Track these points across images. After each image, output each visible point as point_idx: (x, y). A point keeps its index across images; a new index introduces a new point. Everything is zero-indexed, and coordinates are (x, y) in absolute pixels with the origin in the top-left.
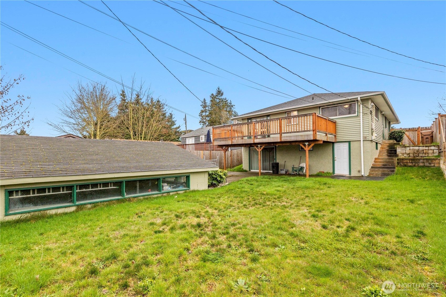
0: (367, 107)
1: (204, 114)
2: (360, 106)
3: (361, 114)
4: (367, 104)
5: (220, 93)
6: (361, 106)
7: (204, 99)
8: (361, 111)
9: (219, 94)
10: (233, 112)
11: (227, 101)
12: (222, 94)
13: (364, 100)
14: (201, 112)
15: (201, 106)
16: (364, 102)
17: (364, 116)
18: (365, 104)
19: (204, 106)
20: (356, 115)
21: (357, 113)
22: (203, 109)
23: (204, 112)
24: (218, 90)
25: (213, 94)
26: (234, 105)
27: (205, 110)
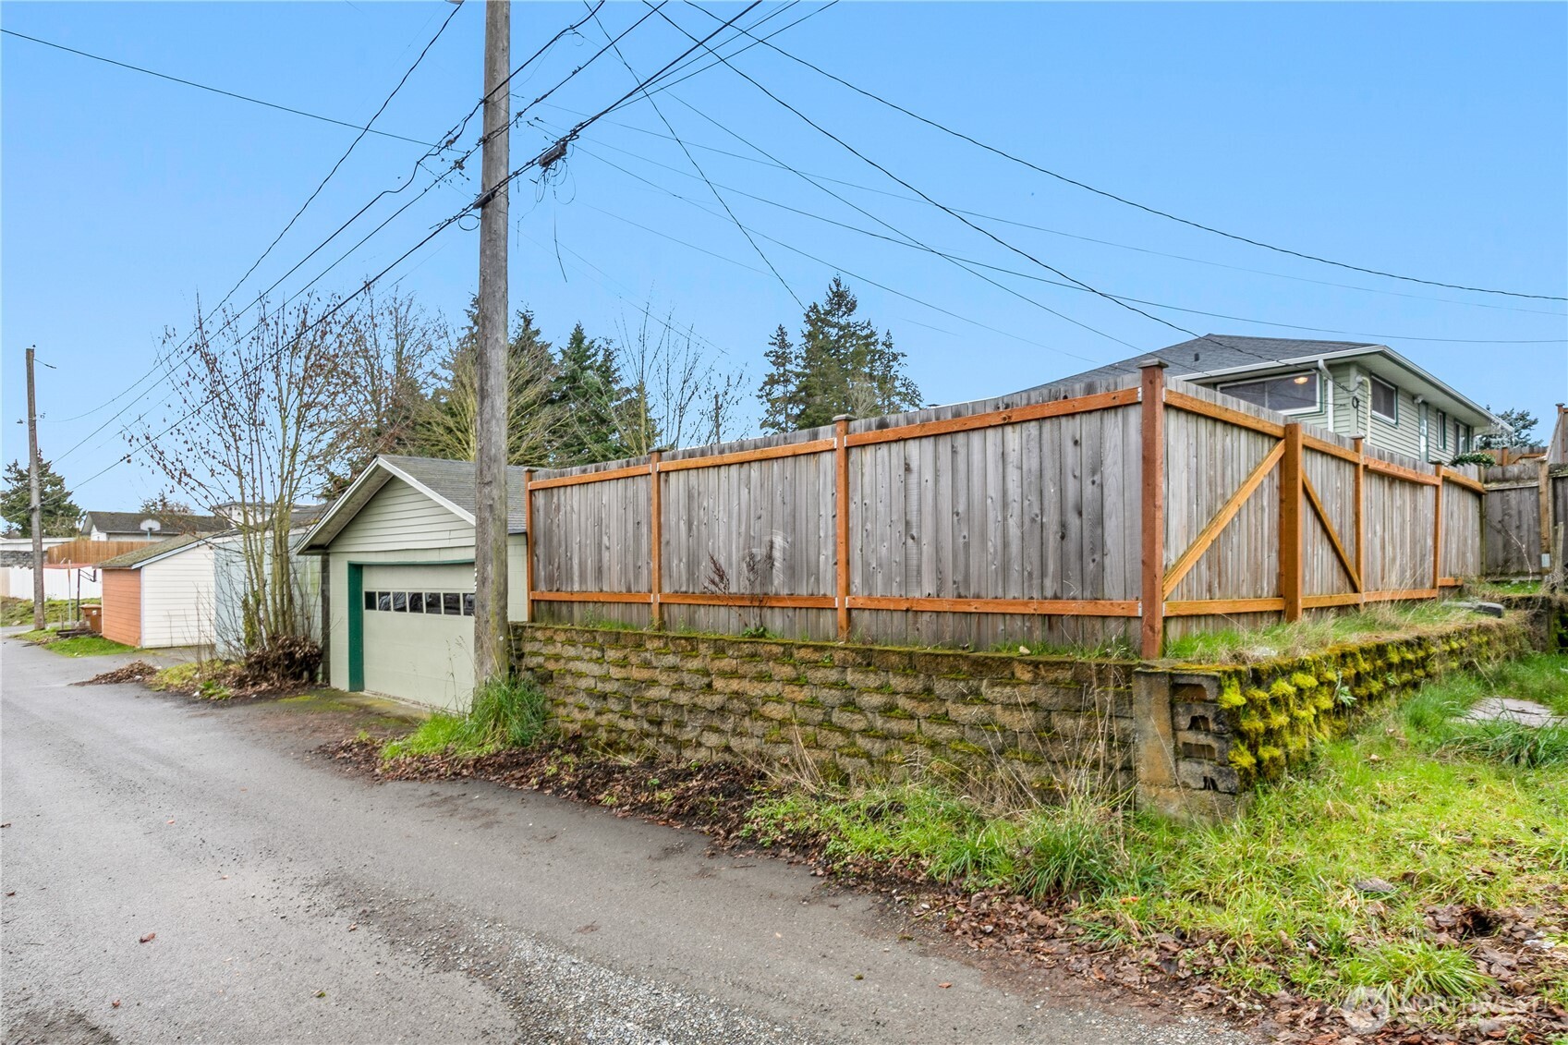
0: (1343, 388)
1: (779, 391)
2: (1326, 385)
3: (1330, 408)
4: (1345, 378)
5: (841, 300)
6: (1330, 384)
7: (781, 329)
8: (1330, 400)
9: (840, 305)
10: (897, 384)
11: (873, 334)
12: (852, 307)
13: (1336, 367)
14: (766, 383)
15: (766, 355)
16: (1336, 374)
17: (1338, 413)
18: (1338, 380)
19: (778, 357)
20: (1317, 408)
21: (1318, 405)
22: (773, 370)
23: (778, 382)
24: (835, 289)
25: (814, 308)
26: (903, 355)
27: (784, 375)
